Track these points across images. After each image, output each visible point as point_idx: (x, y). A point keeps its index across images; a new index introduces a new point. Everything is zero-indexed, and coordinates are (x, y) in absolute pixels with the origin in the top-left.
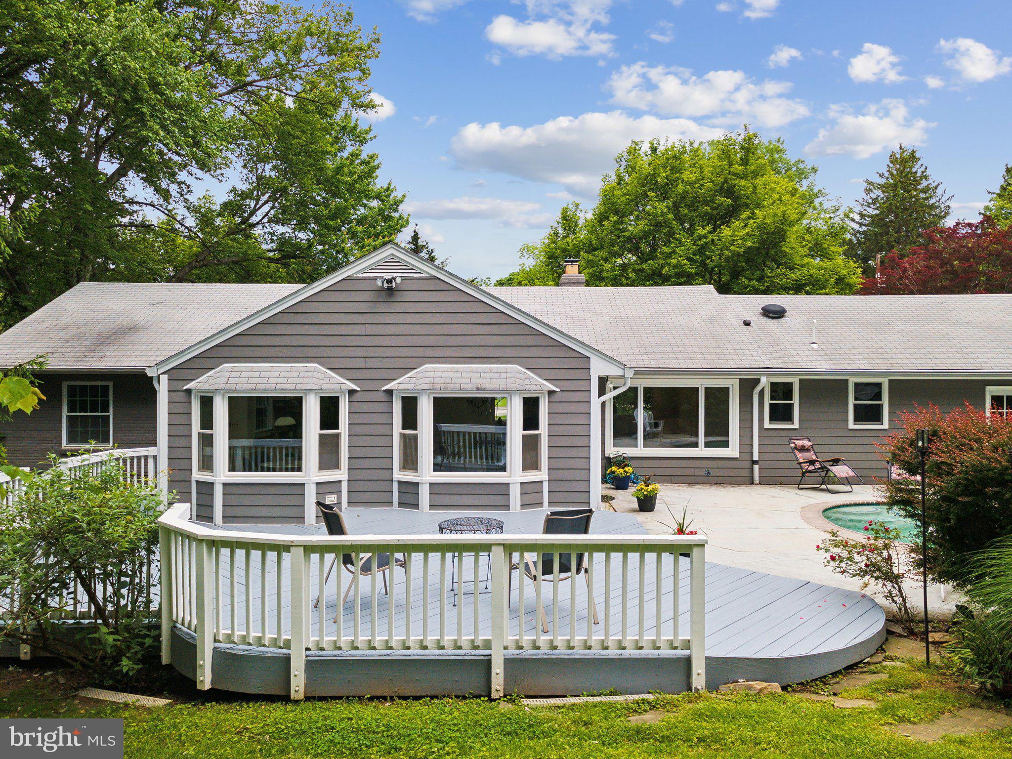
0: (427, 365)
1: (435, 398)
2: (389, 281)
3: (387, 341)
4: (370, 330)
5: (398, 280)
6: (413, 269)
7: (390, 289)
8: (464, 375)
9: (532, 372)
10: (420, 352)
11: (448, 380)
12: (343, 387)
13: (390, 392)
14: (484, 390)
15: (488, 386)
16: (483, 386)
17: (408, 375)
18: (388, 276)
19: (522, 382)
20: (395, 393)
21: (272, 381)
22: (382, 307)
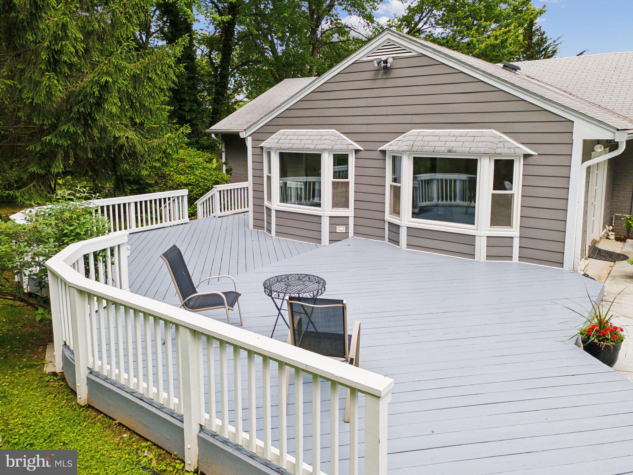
0: (413, 130)
1: (414, 158)
2: (386, 62)
3: (383, 111)
4: (371, 102)
5: (390, 60)
6: (405, 50)
7: (385, 68)
8: (442, 139)
9: (509, 136)
10: (408, 119)
11: (426, 143)
12: (350, 147)
13: (384, 152)
14: (455, 152)
15: (459, 149)
16: (454, 149)
17: (397, 139)
18: (384, 58)
19: (494, 146)
20: (387, 152)
21: (303, 142)
22: (379, 83)
